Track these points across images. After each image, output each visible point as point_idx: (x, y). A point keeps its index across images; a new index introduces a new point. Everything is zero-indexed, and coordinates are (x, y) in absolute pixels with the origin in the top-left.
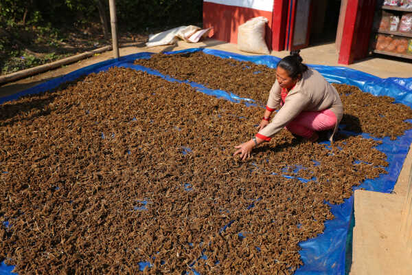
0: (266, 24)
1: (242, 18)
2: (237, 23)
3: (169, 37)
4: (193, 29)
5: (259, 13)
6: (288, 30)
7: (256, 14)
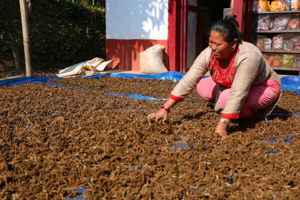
0: (163, 50)
1: (142, 48)
2: (137, 53)
3: (77, 69)
4: (98, 61)
5: (156, 42)
6: (181, 55)
7: (154, 43)
